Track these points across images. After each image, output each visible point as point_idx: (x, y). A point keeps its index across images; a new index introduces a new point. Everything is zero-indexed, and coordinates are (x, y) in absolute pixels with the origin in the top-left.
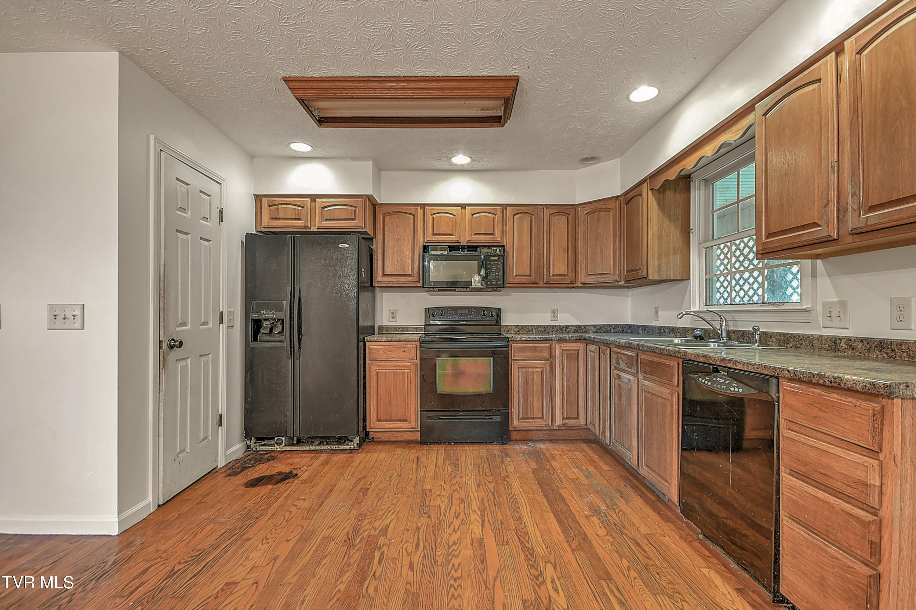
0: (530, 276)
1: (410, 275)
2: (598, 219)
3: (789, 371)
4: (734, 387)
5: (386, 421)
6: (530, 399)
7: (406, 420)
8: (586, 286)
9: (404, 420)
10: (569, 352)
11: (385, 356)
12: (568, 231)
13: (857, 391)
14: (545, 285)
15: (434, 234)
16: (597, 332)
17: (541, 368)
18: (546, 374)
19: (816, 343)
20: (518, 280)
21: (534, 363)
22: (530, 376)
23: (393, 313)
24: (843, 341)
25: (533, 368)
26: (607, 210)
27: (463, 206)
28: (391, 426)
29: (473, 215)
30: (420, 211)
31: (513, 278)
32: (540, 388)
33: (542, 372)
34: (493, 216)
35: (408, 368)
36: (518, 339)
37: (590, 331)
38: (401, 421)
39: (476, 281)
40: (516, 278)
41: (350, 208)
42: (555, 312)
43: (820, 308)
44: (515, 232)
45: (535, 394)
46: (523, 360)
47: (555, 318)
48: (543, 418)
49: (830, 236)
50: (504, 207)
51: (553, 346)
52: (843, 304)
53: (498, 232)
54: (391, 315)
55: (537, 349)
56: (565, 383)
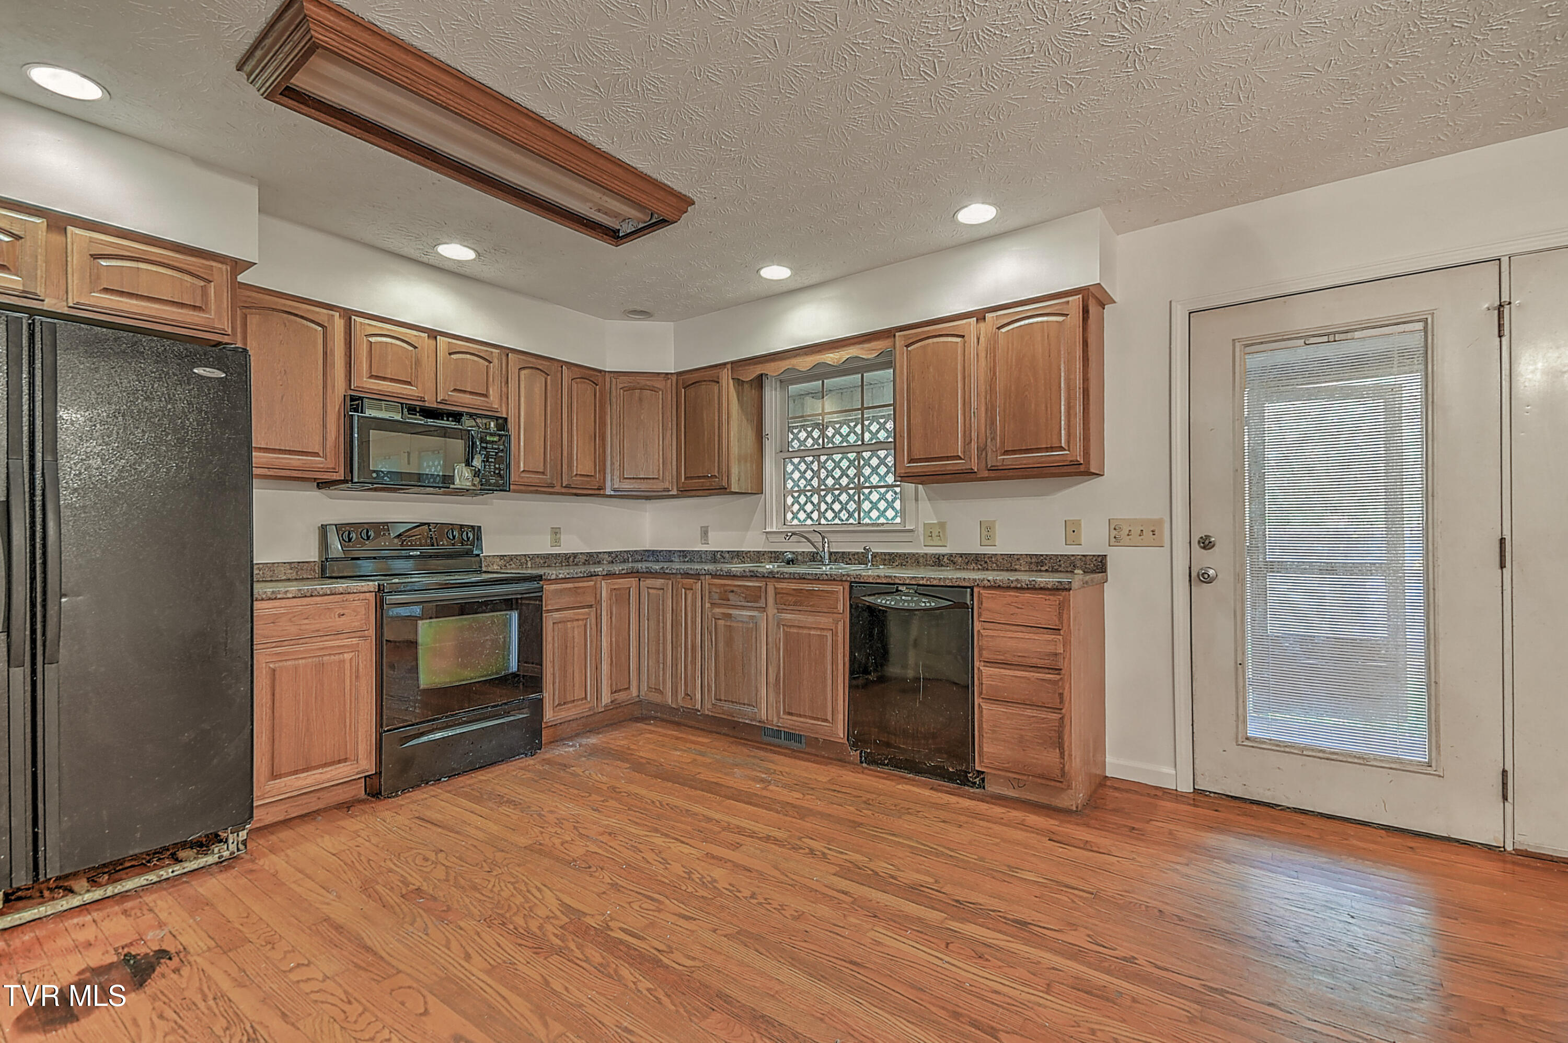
0: (543, 473)
1: (316, 454)
2: (640, 399)
3: (989, 581)
4: (924, 602)
5: (296, 772)
6: (570, 671)
7: (345, 760)
8: (621, 496)
9: (339, 762)
10: (618, 592)
11: (293, 629)
12: (595, 410)
13: (1048, 589)
14: (564, 490)
15: (371, 377)
16: (613, 562)
17: (582, 620)
18: (591, 628)
19: (921, 560)
20: (526, 480)
21: (575, 614)
22: (570, 635)
24: (946, 557)
25: (572, 621)
26: (653, 389)
27: (433, 334)
28: (310, 781)
29: (450, 354)
30: (339, 324)
31: (519, 476)
32: (583, 651)
33: (585, 626)
34: (487, 364)
35: (354, 649)
36: (554, 577)
37: (605, 562)
38: (333, 763)
39: (463, 476)
40: (523, 475)
41: (187, 278)
42: (556, 532)
43: (921, 529)
44: (522, 399)
45: (576, 663)
46: (557, 610)
47: (556, 542)
48: (586, 698)
49: (972, 469)
50: (507, 351)
51: (598, 586)
52: (942, 525)
53: (493, 393)
55: (579, 591)
56: (614, 639)
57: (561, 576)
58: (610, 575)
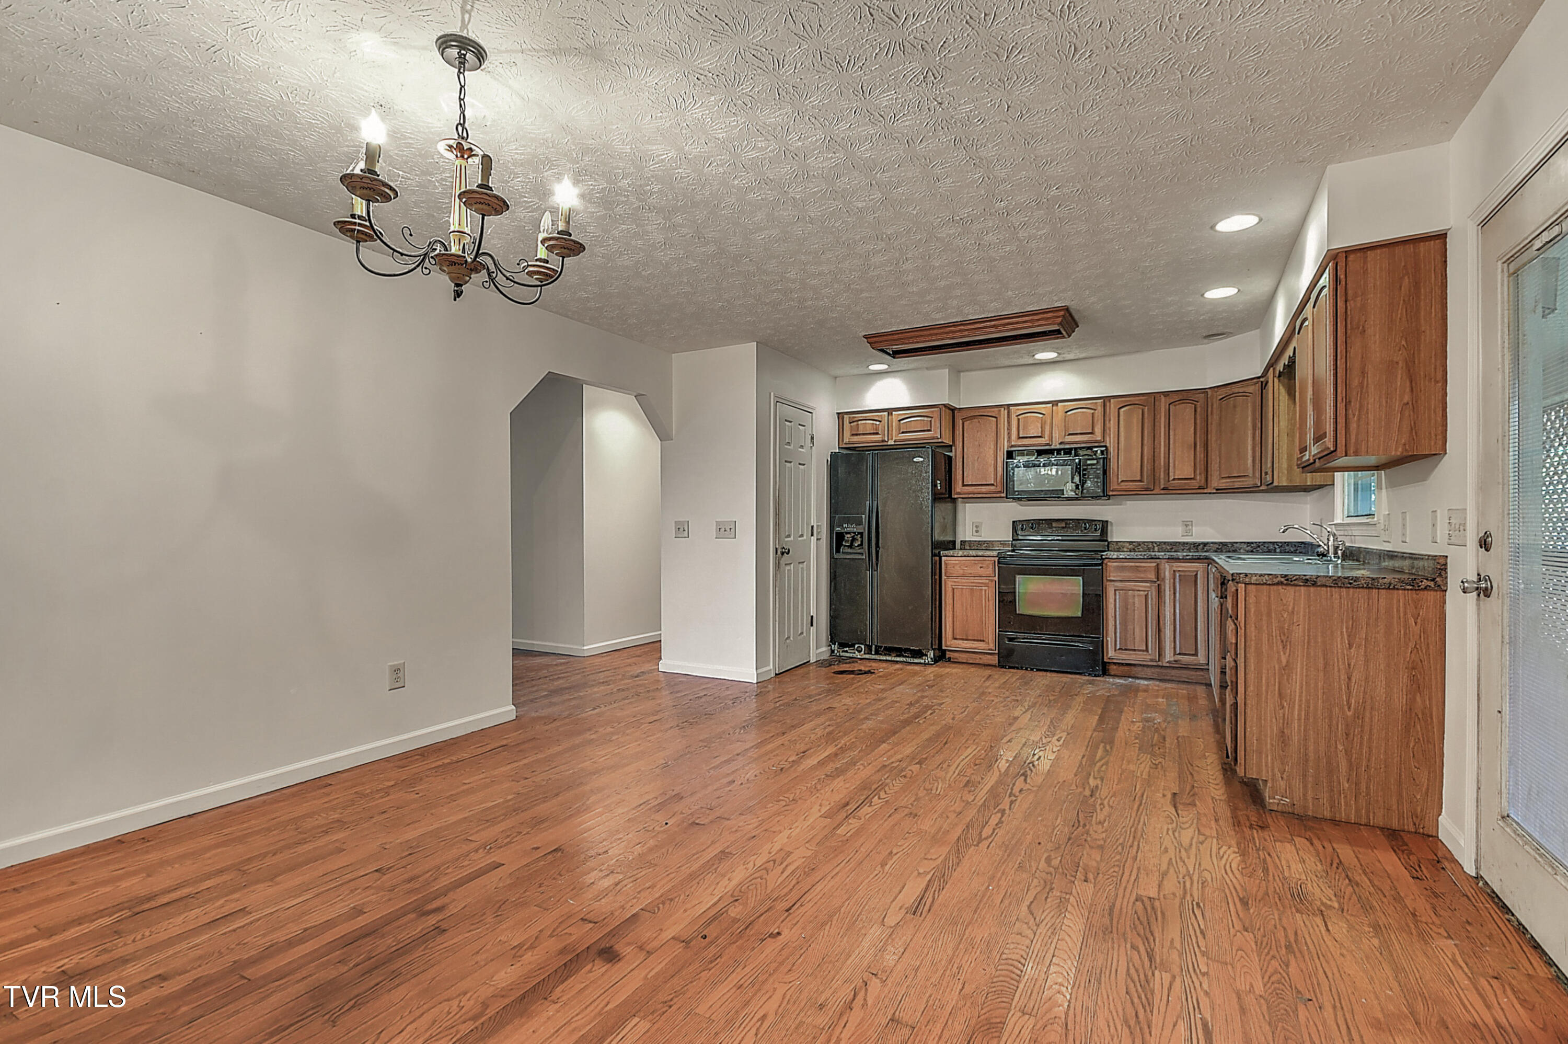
0: (1140, 481)
1: (993, 485)
2: (1235, 407)
5: (963, 639)
6: (1130, 627)
7: (983, 641)
8: (1219, 491)
9: (981, 641)
10: (1182, 574)
11: (961, 572)
12: (1195, 423)
14: (1162, 492)
15: (1020, 438)
16: (1252, 551)
17: (1144, 591)
18: (1152, 599)
20: (1124, 487)
21: (1135, 586)
22: (1131, 600)
23: (977, 527)
25: (1133, 590)
26: (1245, 395)
27: (1055, 403)
28: (968, 645)
29: (1067, 412)
30: (1004, 413)
31: (1118, 484)
32: (1144, 615)
33: (1146, 596)
34: (1093, 411)
35: (986, 585)
36: (1115, 557)
37: (1242, 551)
38: (978, 640)
39: (1069, 490)
40: (1122, 484)
41: (926, 419)
42: (1187, 524)
43: (1382, 522)
44: (1122, 429)
45: (1136, 622)
46: (1121, 581)
47: (1188, 532)
48: (1147, 650)
50: (1106, 399)
51: (1162, 567)
53: (1098, 430)
54: (975, 529)
55: (1140, 569)
56: (1178, 611)
57: (1121, 557)
58: (1171, 559)
